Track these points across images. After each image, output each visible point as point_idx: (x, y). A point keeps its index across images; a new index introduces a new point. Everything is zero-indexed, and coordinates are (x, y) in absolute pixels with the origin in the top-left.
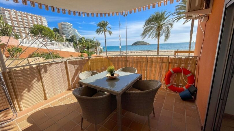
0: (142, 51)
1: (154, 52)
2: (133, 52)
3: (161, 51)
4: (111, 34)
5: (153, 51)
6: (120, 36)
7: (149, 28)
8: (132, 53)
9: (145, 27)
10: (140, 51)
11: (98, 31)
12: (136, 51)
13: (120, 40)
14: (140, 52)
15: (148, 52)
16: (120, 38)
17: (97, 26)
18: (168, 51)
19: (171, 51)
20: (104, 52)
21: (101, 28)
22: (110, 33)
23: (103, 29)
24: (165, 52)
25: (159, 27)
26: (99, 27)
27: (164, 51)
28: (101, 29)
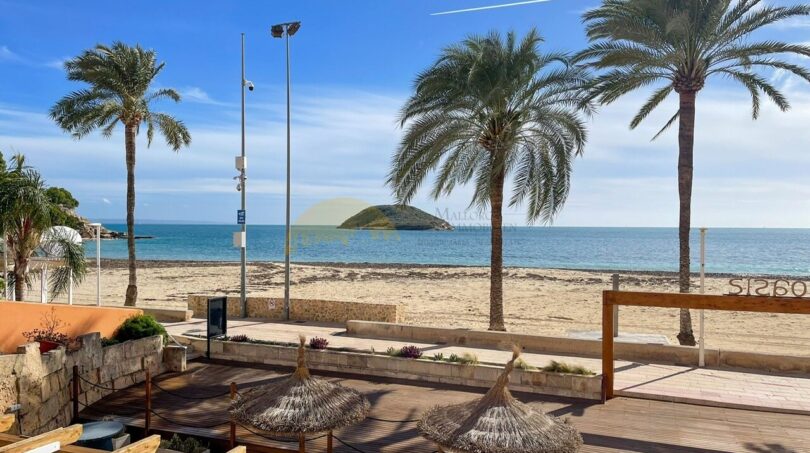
0: (400, 266)
1: (474, 275)
2: (343, 273)
3: (514, 271)
4: (183, 145)
5: (469, 271)
6: (240, 161)
7: (437, 131)
8: (334, 278)
9: (410, 122)
10: (391, 266)
11: (73, 115)
12: (366, 265)
13: (242, 187)
14: (385, 276)
15: (438, 276)
16: (243, 178)
17: (65, 73)
18: (556, 274)
19: (570, 275)
20: (105, 264)
21: (102, 96)
22: (176, 135)
23: (116, 101)
24: (538, 283)
25: (496, 125)
26: (86, 87)
27: (531, 276)
28: (99, 102)
